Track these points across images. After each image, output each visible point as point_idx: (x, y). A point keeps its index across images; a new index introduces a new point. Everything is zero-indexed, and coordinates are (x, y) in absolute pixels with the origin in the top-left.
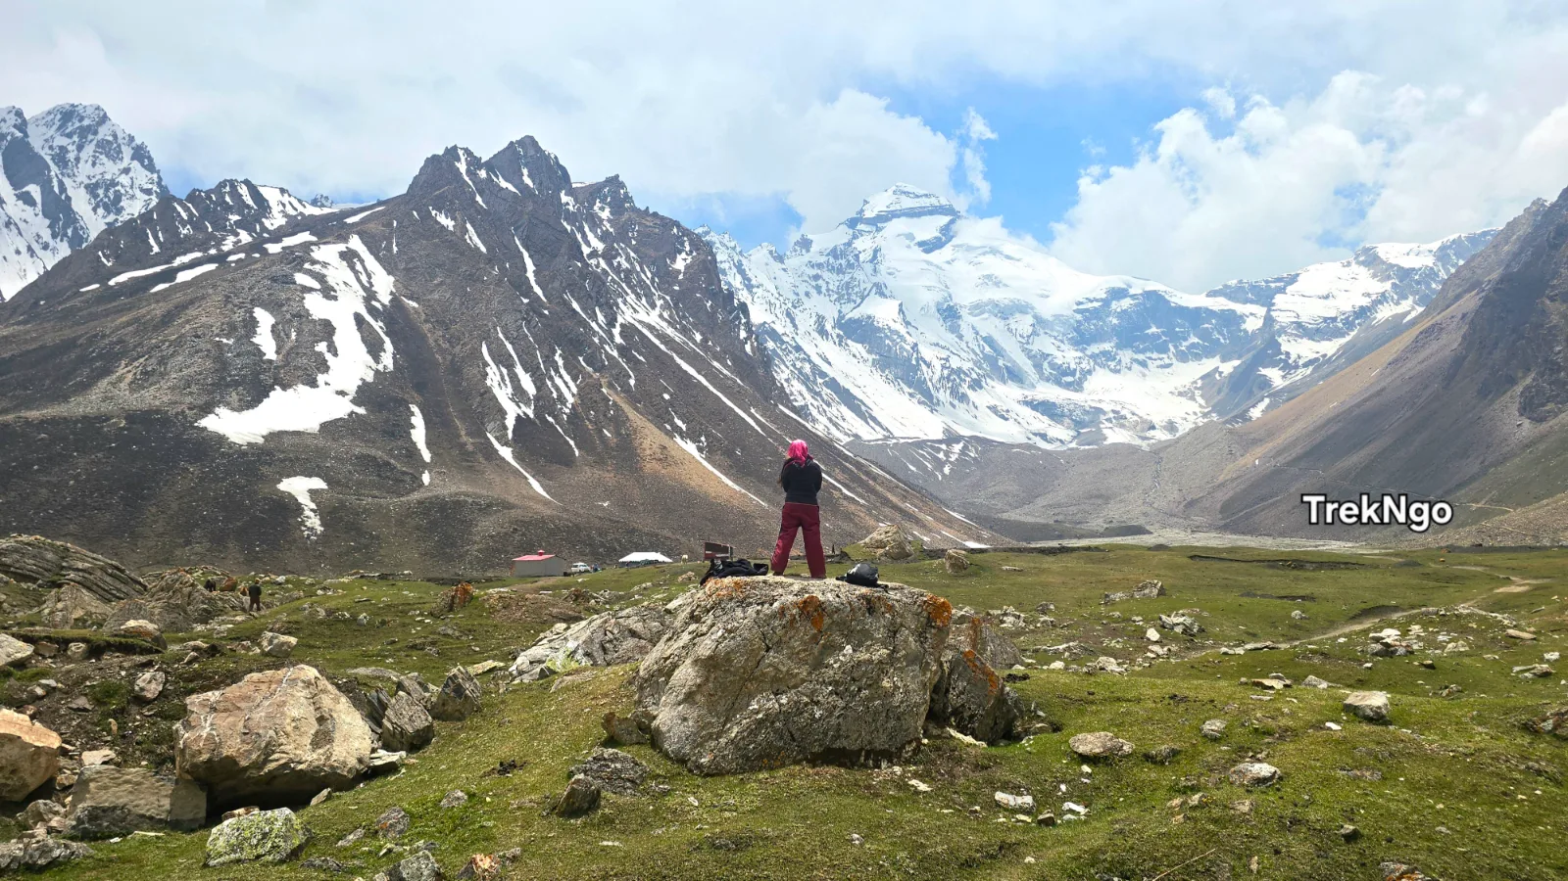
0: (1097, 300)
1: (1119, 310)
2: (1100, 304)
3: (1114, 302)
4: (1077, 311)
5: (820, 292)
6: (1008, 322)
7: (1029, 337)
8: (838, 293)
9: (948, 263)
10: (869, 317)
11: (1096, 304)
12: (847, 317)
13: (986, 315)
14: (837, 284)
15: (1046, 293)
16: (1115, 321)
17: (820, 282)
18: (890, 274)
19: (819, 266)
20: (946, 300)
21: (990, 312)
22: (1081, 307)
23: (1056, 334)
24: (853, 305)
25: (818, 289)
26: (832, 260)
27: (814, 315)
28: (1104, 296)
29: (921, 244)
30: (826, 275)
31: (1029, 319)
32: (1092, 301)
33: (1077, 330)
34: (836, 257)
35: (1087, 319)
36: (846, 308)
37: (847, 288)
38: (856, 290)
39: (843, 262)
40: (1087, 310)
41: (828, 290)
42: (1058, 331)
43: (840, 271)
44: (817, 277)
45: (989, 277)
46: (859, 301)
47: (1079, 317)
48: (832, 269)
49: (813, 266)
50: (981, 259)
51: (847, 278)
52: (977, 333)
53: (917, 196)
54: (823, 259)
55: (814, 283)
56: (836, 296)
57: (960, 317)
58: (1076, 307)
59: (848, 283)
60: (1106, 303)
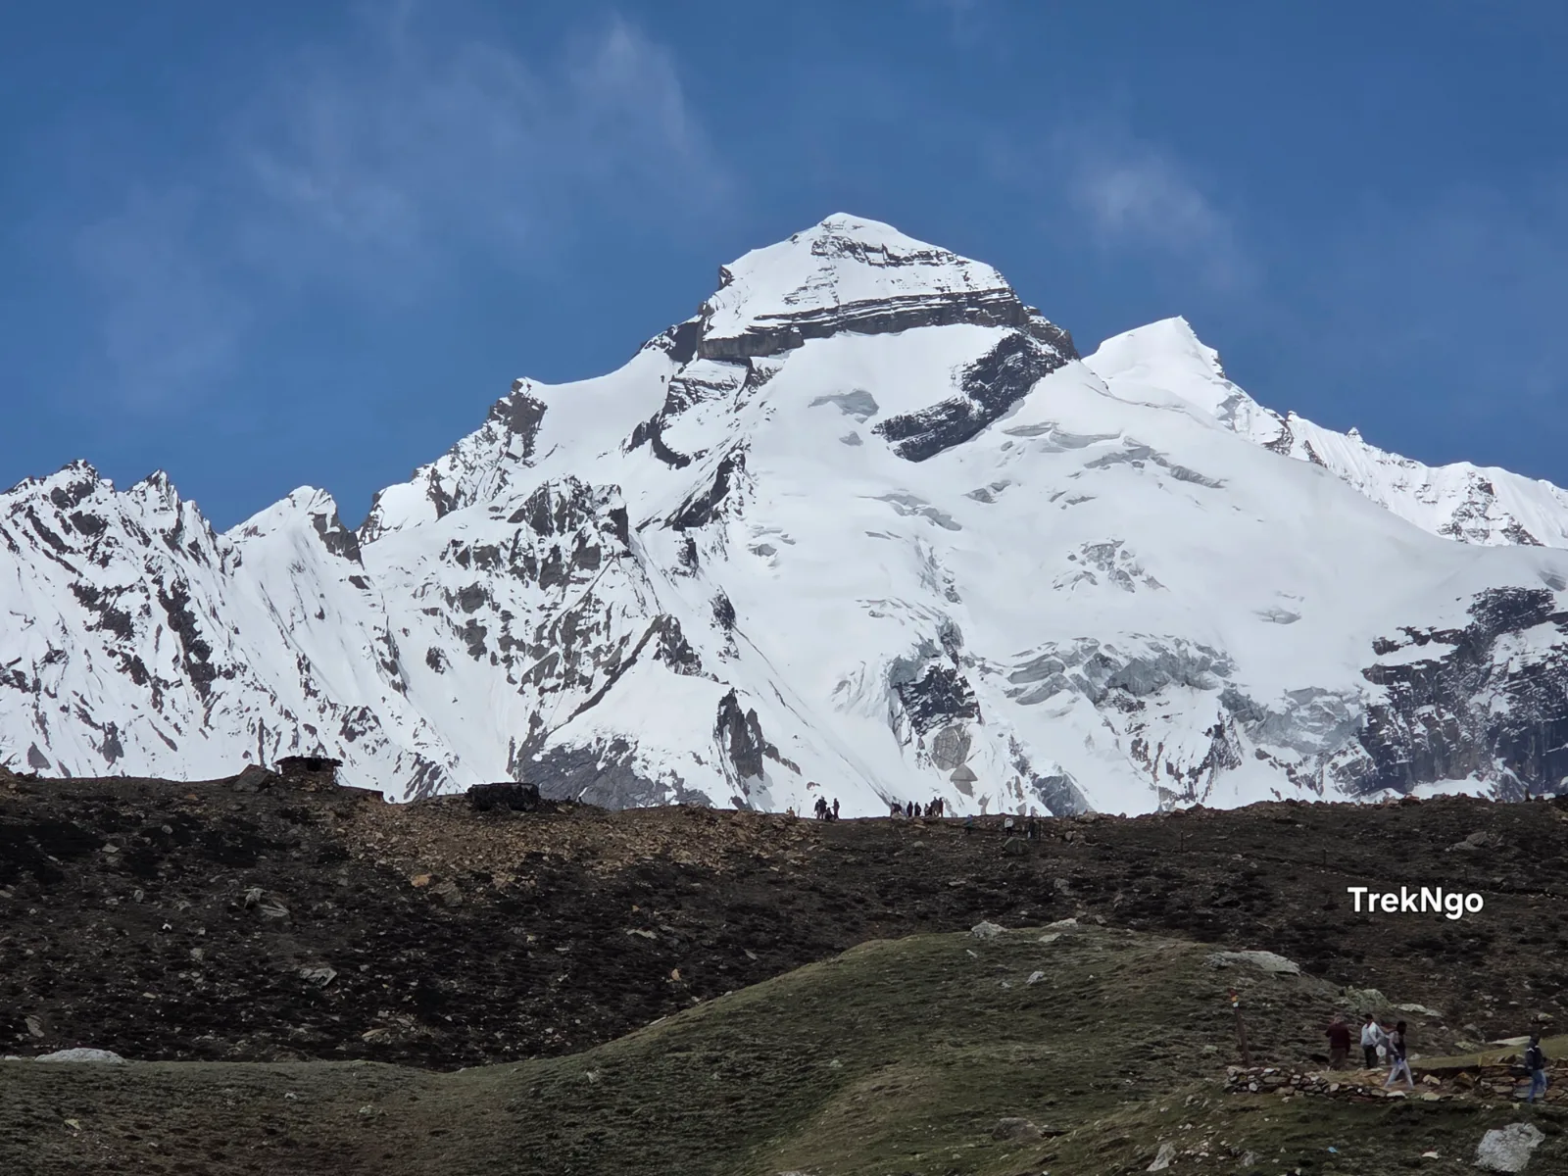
0: (1438, 637)
1: (1515, 667)
2: (1448, 649)
3: (1504, 639)
4: (1377, 675)
5: (478, 650)
6: (1140, 717)
7: (1195, 773)
8: (538, 652)
9: (983, 496)
10: (620, 745)
11: (1436, 652)
12: (550, 744)
13: (1063, 698)
14: (537, 619)
15: (1289, 607)
16: (1502, 706)
17: (483, 614)
18: (760, 551)
19: (487, 556)
20: (926, 650)
21: (1080, 685)
22: (1390, 660)
23: (1291, 756)
24: (579, 694)
25: (474, 636)
26: (528, 534)
27: (407, 762)
28: (1463, 621)
29: (894, 429)
30: (504, 587)
31: (1208, 708)
32: (1421, 640)
33: (1369, 738)
34: (542, 527)
35: (1402, 704)
36: (559, 706)
37: (569, 639)
38: (598, 641)
39: (566, 542)
40: (1403, 672)
41: (506, 642)
42: (1302, 747)
43: (552, 573)
44: (473, 597)
45: (1103, 553)
46: (601, 679)
47: (1378, 694)
48: (526, 569)
49: (463, 559)
50: (1092, 482)
51: (571, 599)
52: (1023, 767)
53: (896, 261)
54: (498, 533)
55: (461, 618)
56: (530, 663)
57: (970, 710)
58: (1372, 659)
59: (572, 618)
60: (1470, 645)
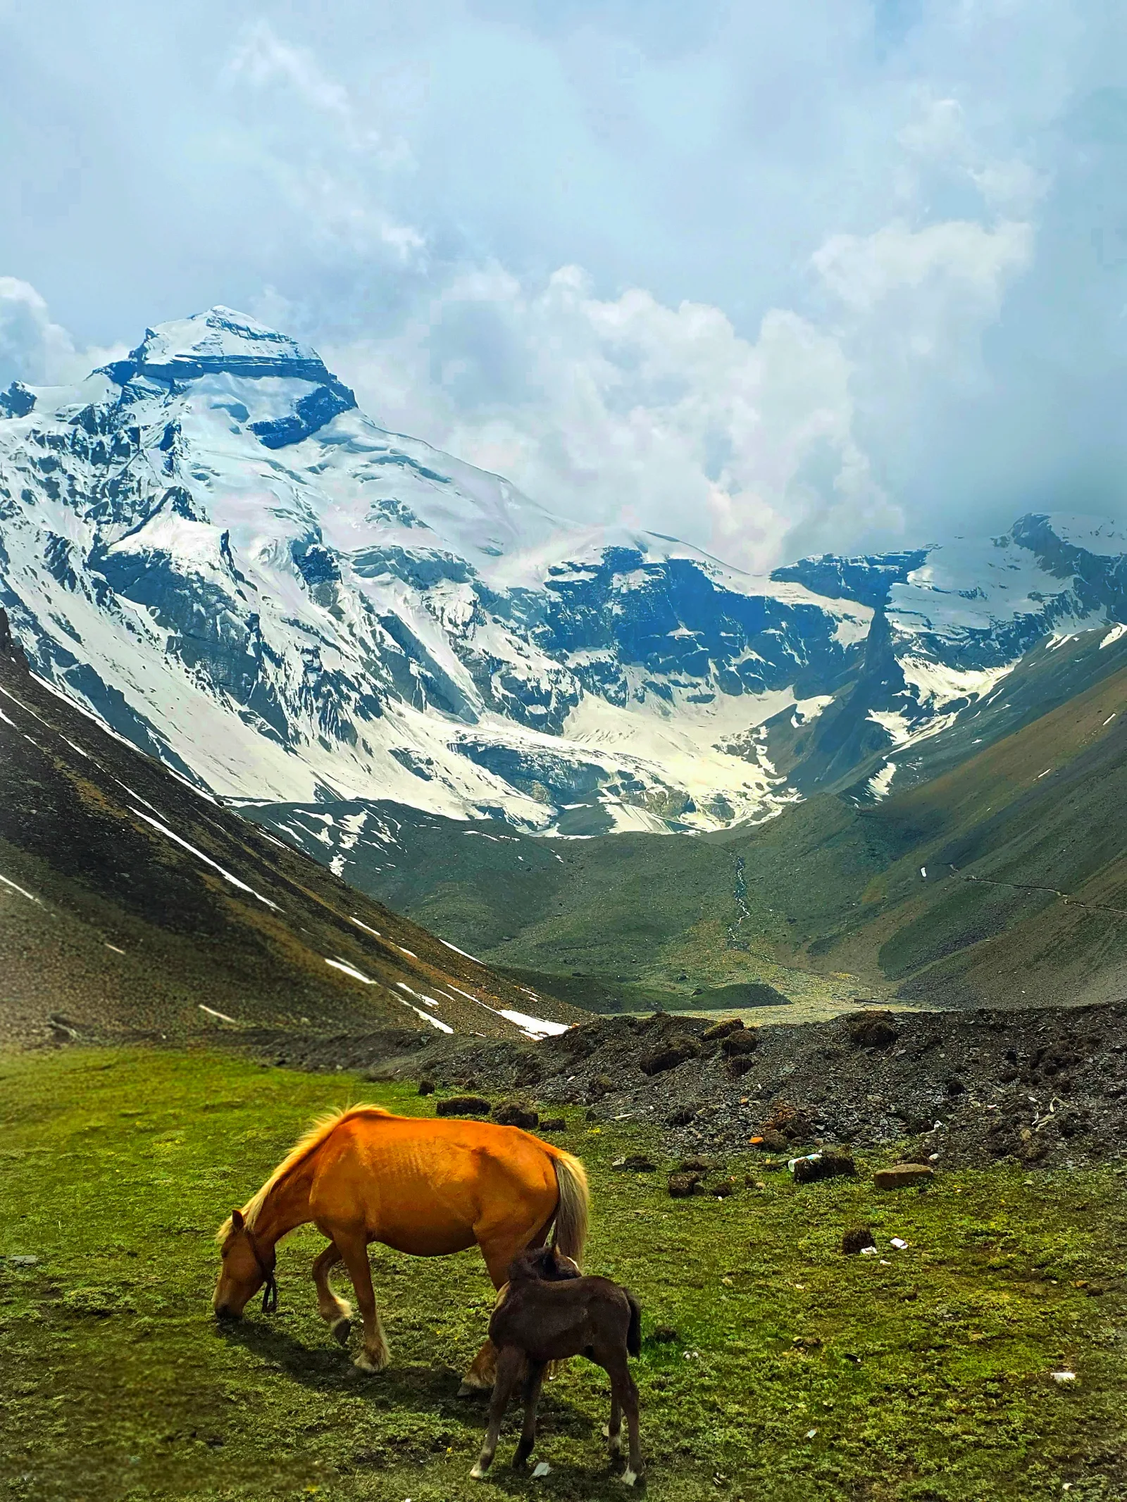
0: (587, 569)
1: (624, 590)
2: (593, 575)
3: (616, 576)
4: (553, 586)
5: (54, 495)
6: (427, 594)
7: (466, 624)
8: (94, 500)
9: (312, 470)
10: (159, 555)
11: (585, 576)
12: (113, 550)
13: (386, 577)
14: (92, 482)
15: (495, 547)
16: (617, 610)
17: (56, 475)
18: (200, 477)
19: (56, 442)
20: (311, 540)
21: (394, 570)
22: (559, 578)
23: (512, 624)
24: (125, 528)
25: (52, 488)
26: (82, 433)
27: (44, 538)
28: (600, 562)
29: (259, 429)
30: (70, 462)
31: (466, 593)
32: (578, 570)
33: (551, 620)
34: (91, 430)
35: (567, 601)
36: (111, 533)
37: (114, 494)
38: (133, 497)
39: (107, 440)
40: (569, 585)
41: (73, 493)
42: (518, 620)
43: (99, 457)
44: (49, 465)
45: (390, 505)
46: (138, 520)
47: (555, 596)
48: (81, 453)
49: (41, 441)
50: (376, 469)
51: (113, 473)
52: (370, 609)
53: (255, 337)
54: (63, 429)
55: (42, 476)
56: (89, 506)
57: (337, 576)
58: (549, 578)
59: (115, 484)
60: (603, 574)
